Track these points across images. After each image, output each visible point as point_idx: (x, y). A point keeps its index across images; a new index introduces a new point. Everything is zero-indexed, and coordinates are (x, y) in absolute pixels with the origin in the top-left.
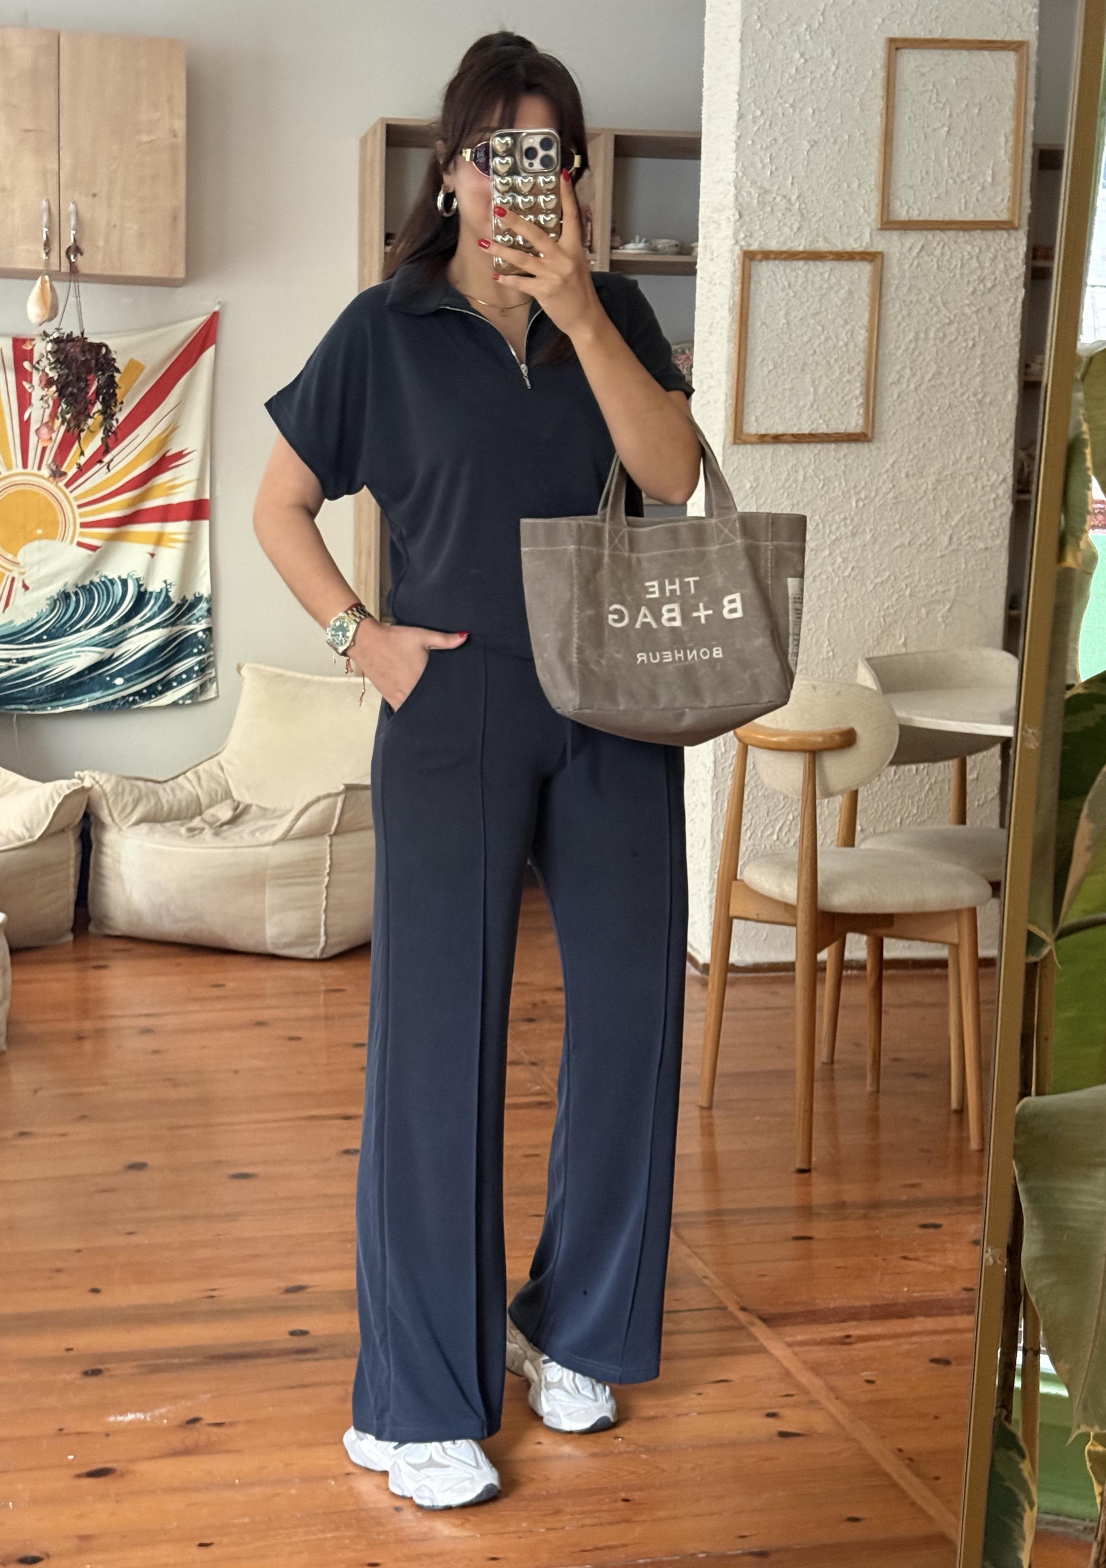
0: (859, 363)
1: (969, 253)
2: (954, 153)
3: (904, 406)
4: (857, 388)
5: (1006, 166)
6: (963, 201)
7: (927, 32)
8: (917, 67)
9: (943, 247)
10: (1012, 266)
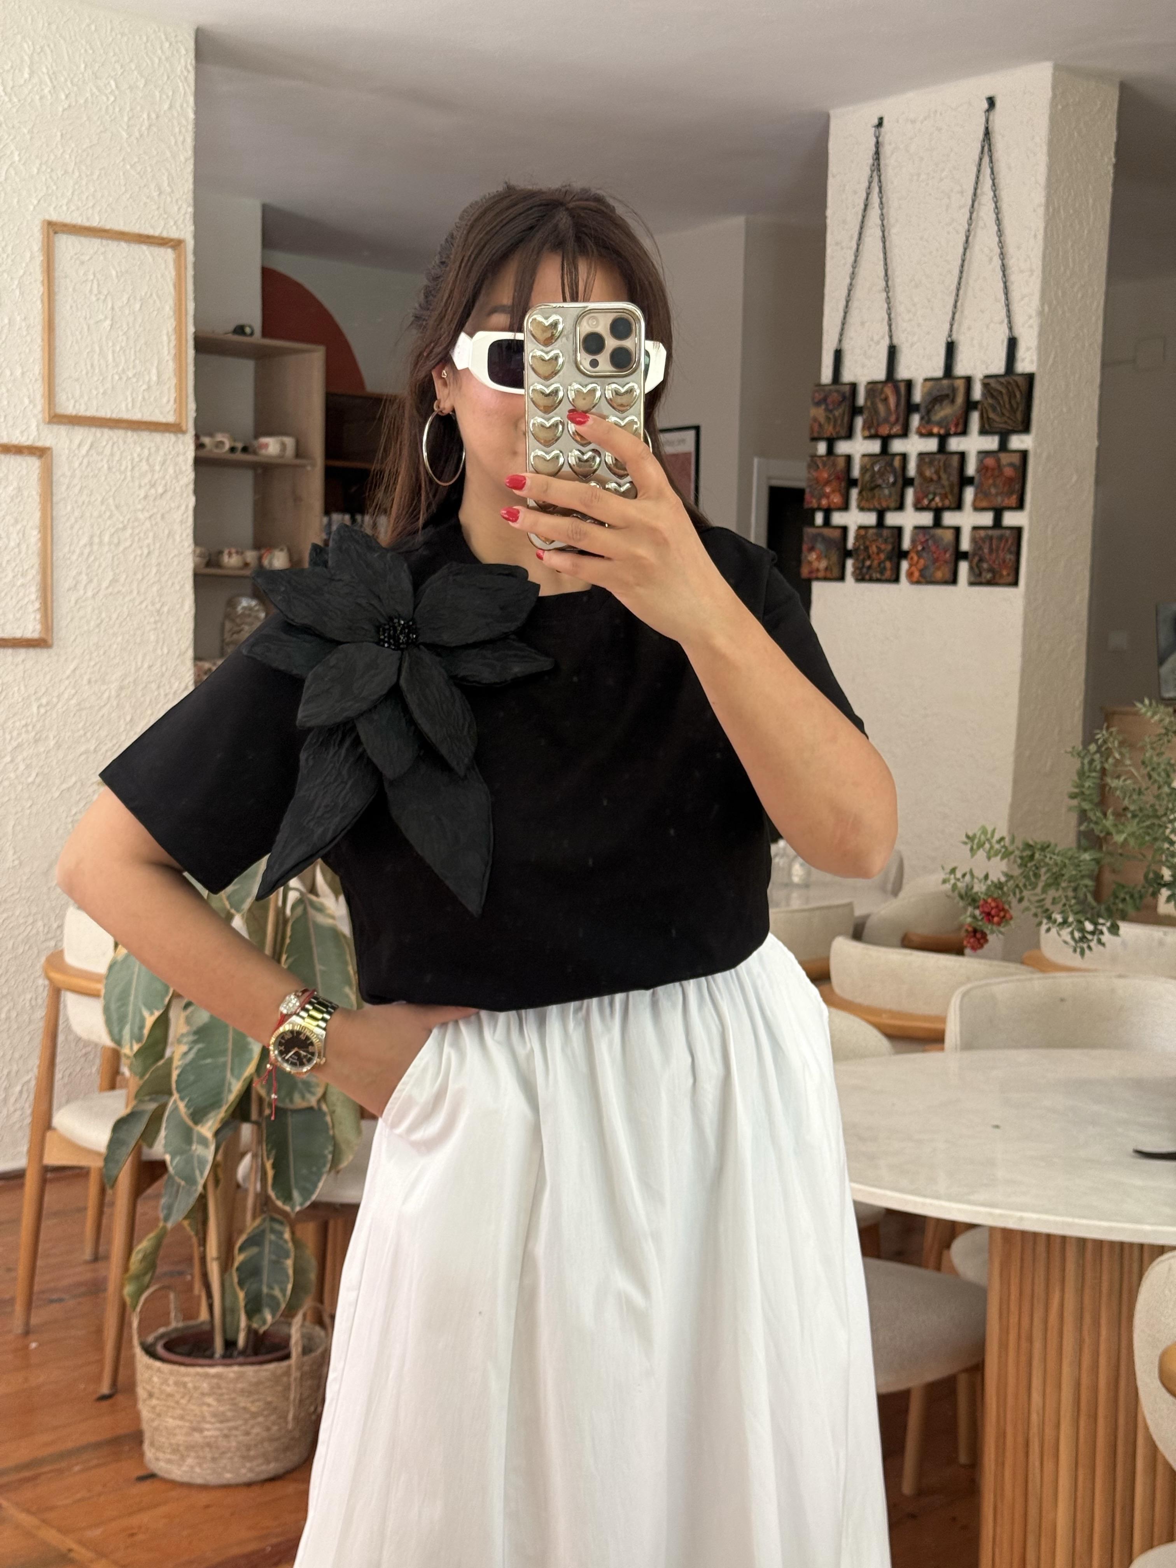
0: (32, 567)
1: (139, 455)
2: (118, 348)
3: (82, 613)
4: (33, 593)
5: (171, 366)
6: (130, 399)
7: (85, 221)
8: (76, 254)
9: (113, 446)
10: (180, 469)
